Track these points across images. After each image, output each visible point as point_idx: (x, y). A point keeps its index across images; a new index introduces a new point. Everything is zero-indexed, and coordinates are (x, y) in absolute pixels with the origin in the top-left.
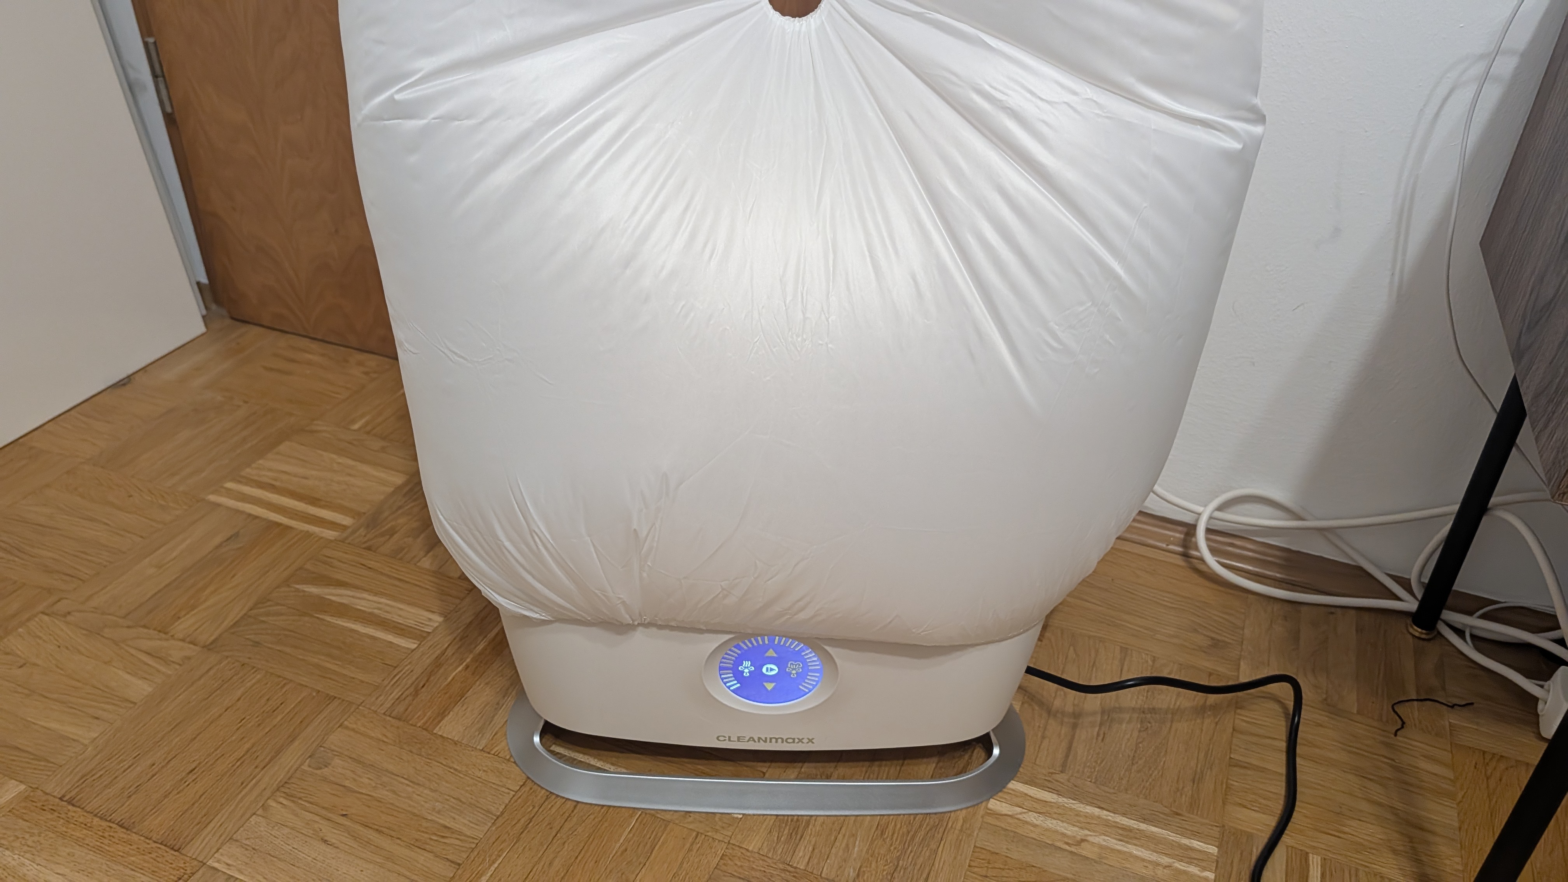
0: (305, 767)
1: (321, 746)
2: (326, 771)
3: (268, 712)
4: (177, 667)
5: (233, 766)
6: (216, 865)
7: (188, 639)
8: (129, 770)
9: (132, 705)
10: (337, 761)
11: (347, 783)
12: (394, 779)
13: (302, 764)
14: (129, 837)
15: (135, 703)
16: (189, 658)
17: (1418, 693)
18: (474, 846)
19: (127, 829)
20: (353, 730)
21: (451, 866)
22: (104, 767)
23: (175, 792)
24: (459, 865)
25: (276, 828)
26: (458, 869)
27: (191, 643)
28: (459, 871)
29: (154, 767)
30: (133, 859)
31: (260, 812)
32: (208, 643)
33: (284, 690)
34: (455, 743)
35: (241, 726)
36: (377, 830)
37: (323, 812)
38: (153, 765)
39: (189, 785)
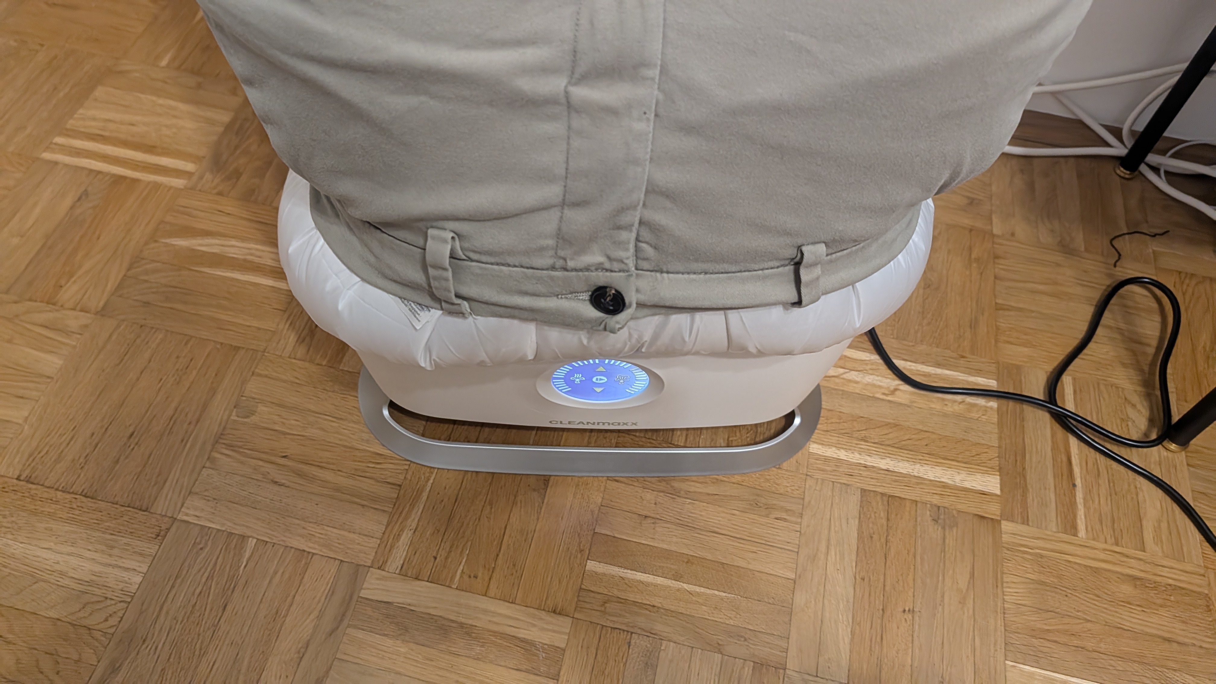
0: (234, 417)
1: (242, 396)
2: (254, 419)
3: (182, 370)
4: (78, 336)
5: (168, 425)
6: (185, 518)
7: (78, 308)
8: (72, 443)
9: (49, 380)
10: (261, 408)
11: (277, 427)
13: (230, 415)
14: (97, 505)
15: (52, 378)
16: (86, 326)
17: (1128, 227)
19: (92, 498)
20: (266, 376)
22: (47, 444)
23: (122, 458)
25: (227, 477)
27: (81, 311)
29: (94, 437)
30: (107, 524)
31: (207, 465)
32: (99, 309)
33: (189, 346)
35: (161, 386)
36: (318, 466)
37: (264, 456)
38: (93, 434)
39: (133, 449)
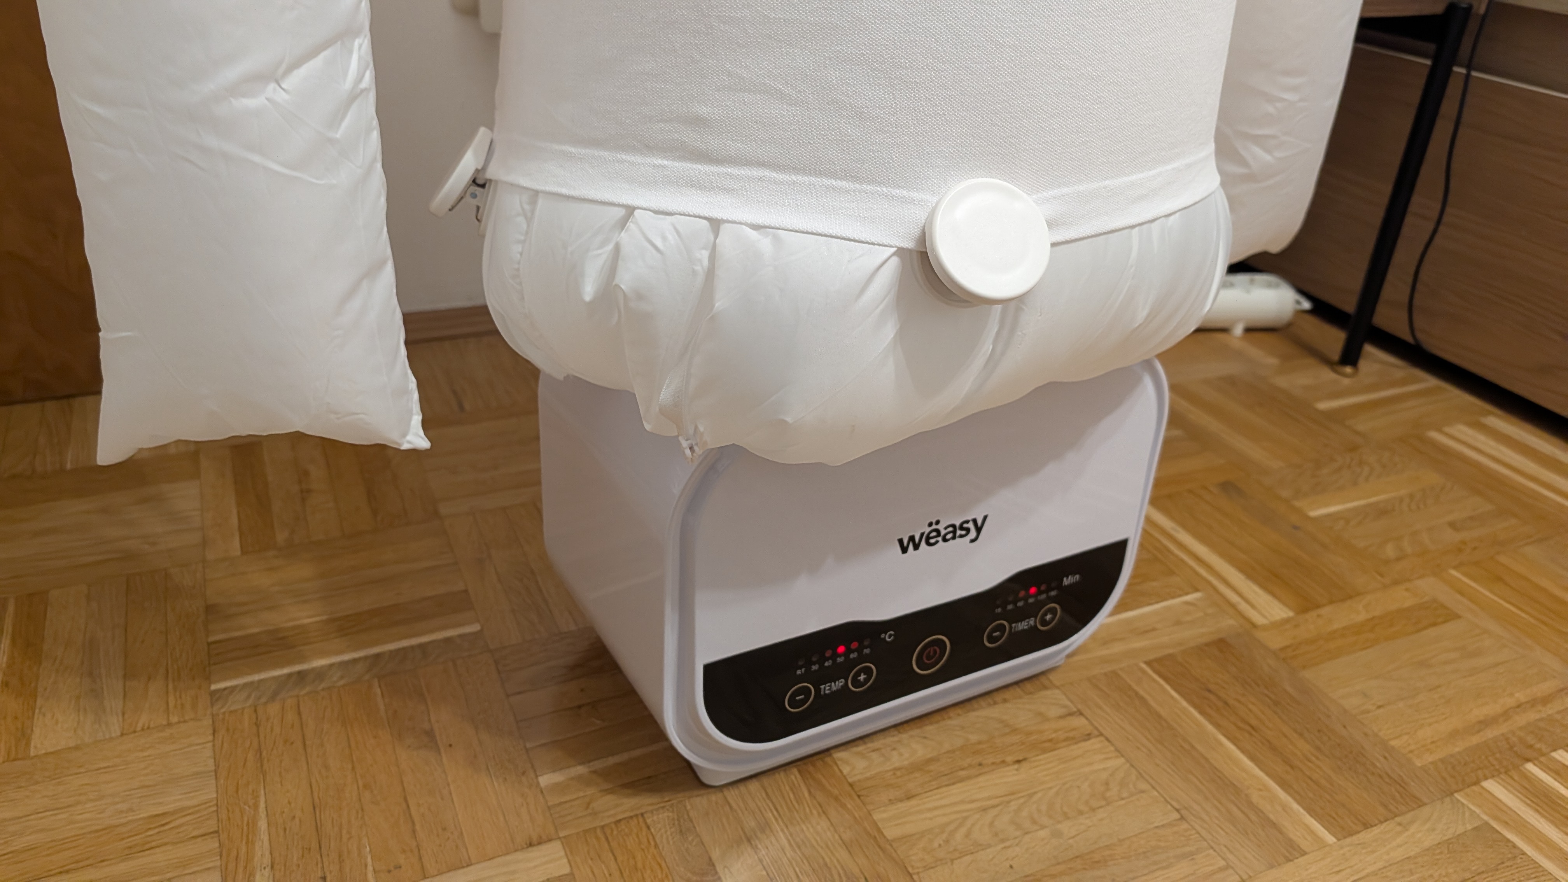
12: (28, 821)
18: (215, 809)
21: (206, 839)
24: (217, 832)
26: (219, 836)
28: (221, 836)
34: (77, 748)
